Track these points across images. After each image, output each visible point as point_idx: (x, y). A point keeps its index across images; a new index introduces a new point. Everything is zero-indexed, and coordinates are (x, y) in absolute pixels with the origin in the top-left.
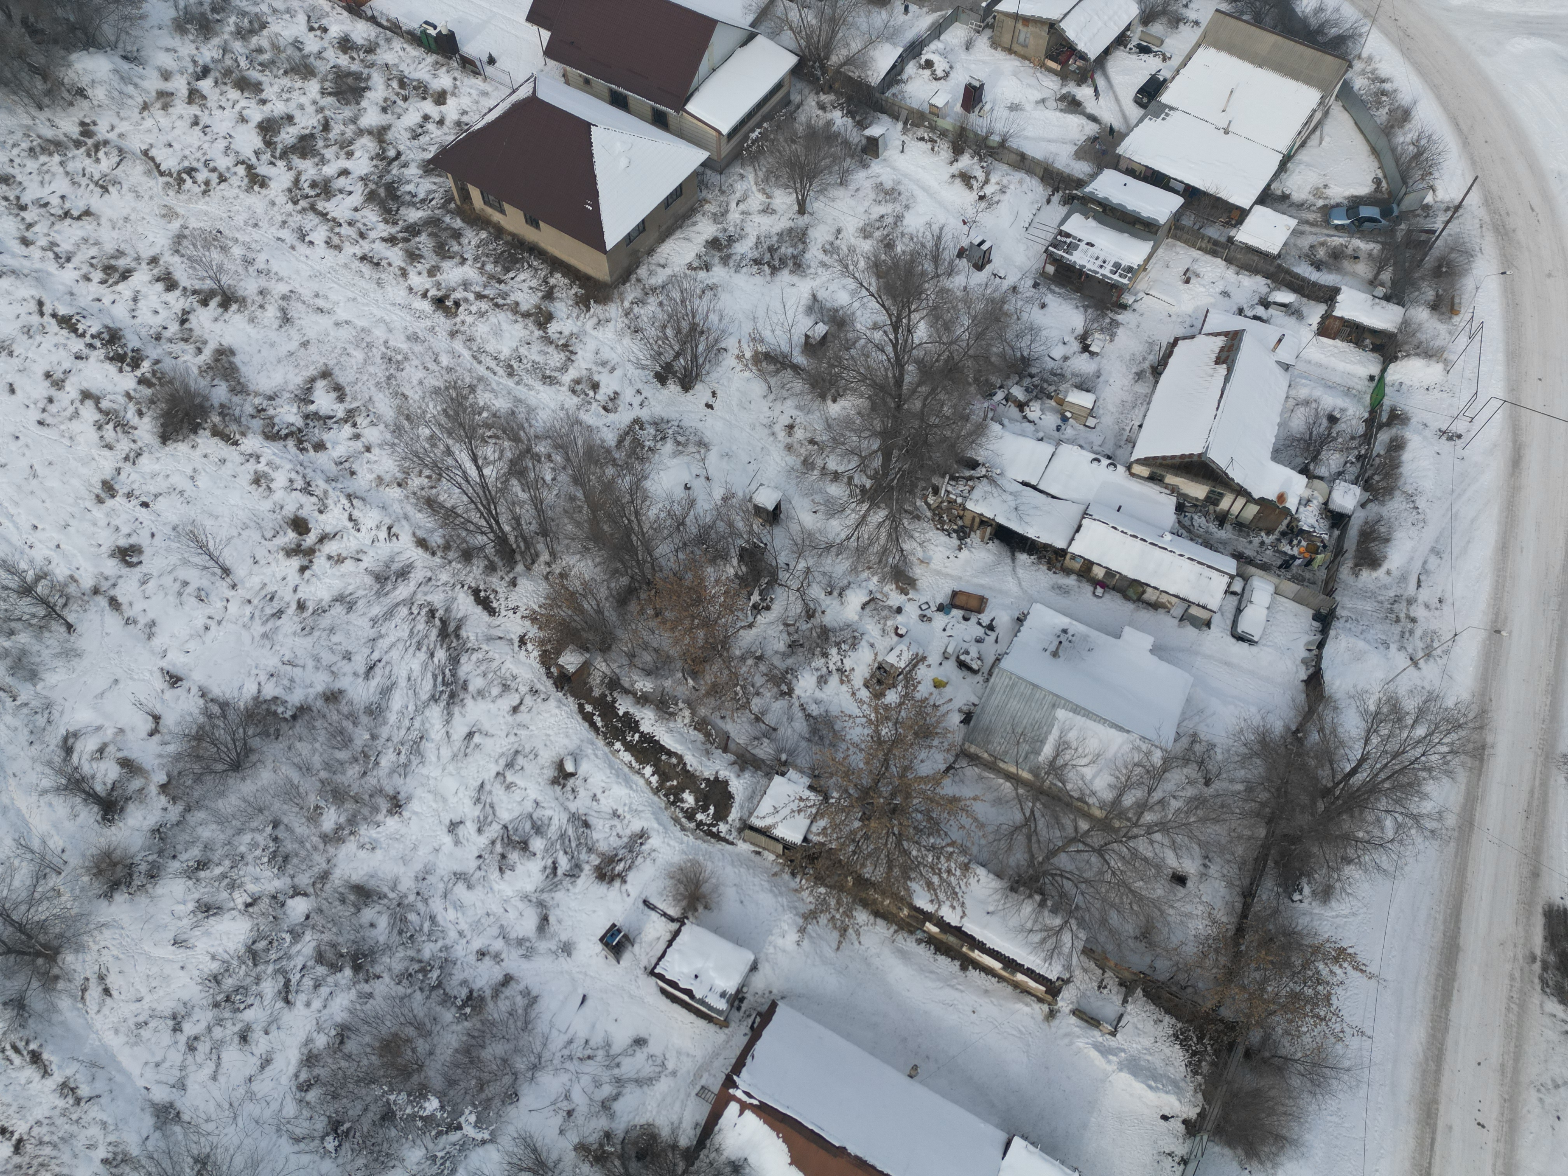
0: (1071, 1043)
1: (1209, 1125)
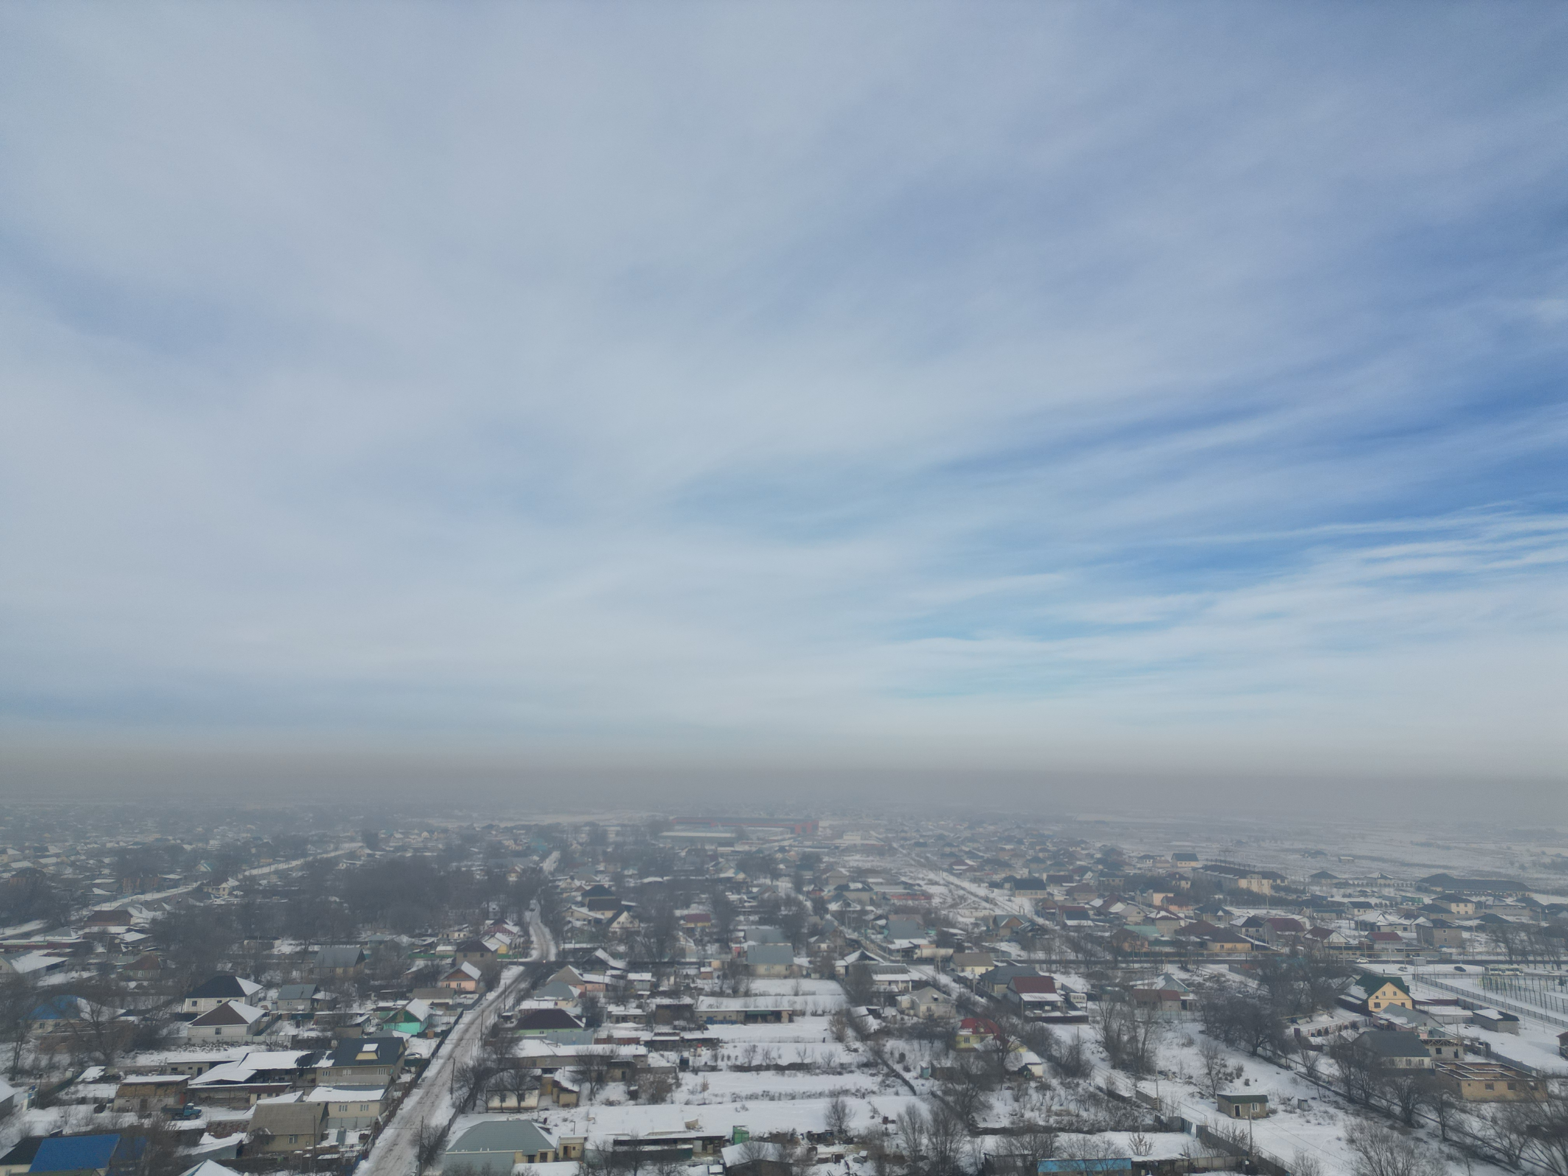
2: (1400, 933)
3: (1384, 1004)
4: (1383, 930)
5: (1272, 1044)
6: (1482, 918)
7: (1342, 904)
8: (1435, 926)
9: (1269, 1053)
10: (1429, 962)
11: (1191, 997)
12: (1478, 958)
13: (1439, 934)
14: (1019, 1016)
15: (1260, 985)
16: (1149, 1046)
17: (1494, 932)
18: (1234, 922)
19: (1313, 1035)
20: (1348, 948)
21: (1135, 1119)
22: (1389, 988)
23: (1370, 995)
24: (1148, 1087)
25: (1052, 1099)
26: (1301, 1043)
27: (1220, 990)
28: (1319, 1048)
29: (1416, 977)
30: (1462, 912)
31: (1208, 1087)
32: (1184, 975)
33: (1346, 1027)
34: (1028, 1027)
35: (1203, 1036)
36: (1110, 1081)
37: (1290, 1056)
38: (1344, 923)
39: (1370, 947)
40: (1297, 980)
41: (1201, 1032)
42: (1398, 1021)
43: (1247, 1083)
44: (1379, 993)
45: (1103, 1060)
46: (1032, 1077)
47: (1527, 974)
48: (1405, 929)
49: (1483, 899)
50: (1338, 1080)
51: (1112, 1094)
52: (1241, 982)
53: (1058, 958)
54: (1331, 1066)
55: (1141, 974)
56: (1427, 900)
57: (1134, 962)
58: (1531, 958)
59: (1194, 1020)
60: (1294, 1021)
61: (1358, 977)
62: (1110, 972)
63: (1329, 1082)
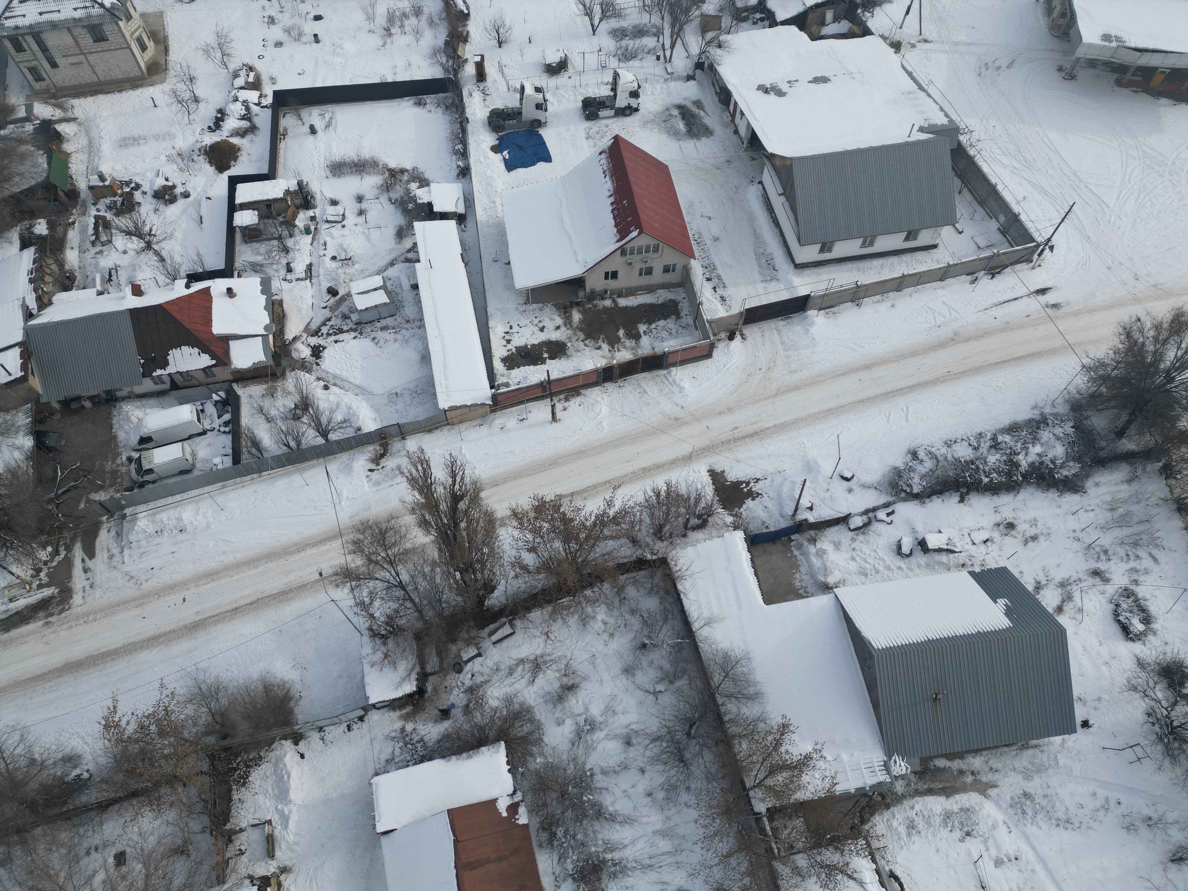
0: (296, 843)
1: (287, 730)
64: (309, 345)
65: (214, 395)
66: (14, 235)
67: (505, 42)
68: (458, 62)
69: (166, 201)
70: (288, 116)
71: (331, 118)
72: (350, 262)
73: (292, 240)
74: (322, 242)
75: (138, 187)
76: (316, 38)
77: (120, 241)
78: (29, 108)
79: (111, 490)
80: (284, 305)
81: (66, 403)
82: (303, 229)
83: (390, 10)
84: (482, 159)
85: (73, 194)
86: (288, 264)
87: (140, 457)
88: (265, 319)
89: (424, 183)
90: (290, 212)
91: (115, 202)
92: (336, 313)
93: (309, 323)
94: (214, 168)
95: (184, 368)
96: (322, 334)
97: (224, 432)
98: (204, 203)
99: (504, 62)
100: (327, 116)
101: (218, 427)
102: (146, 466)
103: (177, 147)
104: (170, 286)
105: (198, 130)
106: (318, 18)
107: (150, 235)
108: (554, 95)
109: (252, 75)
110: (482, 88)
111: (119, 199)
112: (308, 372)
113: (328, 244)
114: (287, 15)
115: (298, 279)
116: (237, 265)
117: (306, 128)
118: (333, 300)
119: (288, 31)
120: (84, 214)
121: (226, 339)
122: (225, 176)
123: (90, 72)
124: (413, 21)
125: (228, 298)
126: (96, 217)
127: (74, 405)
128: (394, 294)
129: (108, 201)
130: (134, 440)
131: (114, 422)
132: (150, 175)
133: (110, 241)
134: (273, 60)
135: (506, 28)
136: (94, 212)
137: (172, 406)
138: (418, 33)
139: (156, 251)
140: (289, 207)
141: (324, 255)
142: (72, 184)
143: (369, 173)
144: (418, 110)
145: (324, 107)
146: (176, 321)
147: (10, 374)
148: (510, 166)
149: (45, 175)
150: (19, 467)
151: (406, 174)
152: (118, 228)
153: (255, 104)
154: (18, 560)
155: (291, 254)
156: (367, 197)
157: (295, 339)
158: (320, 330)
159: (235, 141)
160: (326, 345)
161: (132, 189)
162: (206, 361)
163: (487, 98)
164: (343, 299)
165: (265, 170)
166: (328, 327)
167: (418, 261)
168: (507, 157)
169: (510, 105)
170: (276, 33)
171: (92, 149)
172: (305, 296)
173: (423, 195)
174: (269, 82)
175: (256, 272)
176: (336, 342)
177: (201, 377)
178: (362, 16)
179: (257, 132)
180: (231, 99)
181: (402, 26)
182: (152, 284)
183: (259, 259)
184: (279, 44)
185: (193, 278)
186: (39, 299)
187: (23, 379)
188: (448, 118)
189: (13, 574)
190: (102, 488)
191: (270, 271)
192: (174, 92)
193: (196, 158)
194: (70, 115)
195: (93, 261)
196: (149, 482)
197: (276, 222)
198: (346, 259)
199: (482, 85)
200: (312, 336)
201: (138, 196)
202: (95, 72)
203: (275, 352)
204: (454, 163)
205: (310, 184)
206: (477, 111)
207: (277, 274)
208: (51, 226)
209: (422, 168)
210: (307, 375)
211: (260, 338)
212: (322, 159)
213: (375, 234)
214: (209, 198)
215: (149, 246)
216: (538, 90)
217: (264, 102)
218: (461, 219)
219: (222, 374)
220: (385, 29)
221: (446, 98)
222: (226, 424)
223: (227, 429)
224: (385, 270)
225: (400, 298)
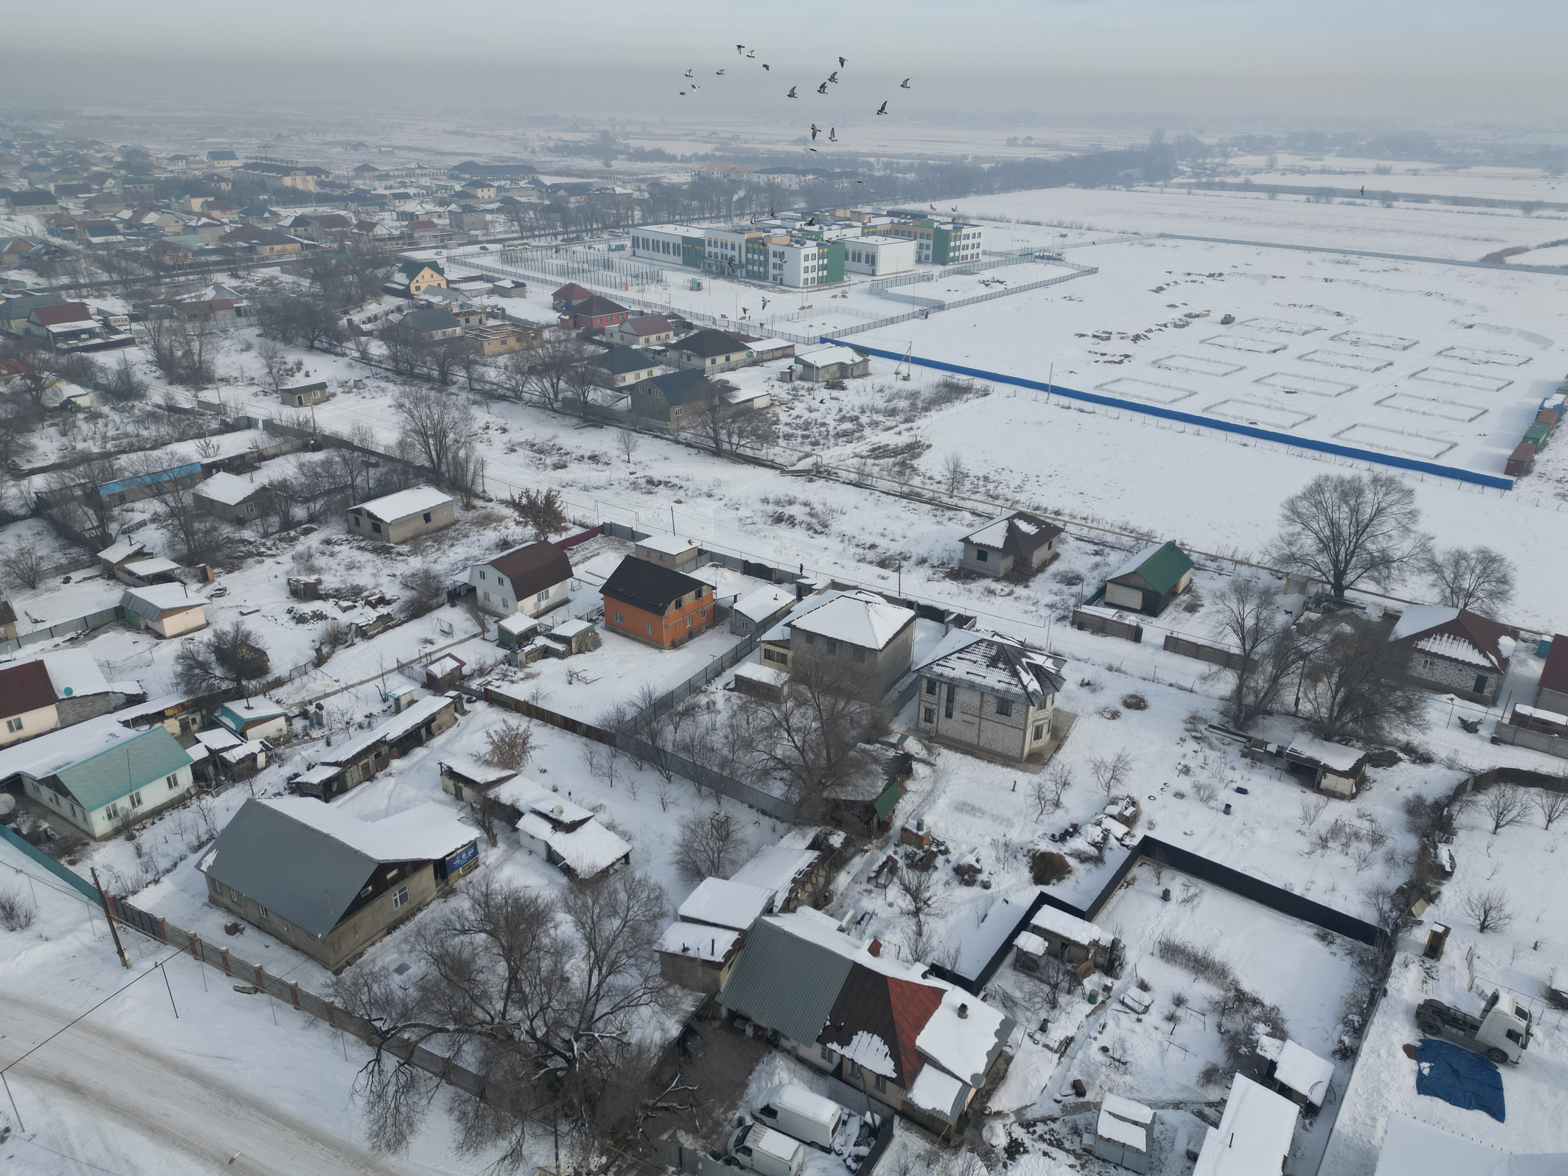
2: (435, 221)
3: (423, 287)
4: (421, 219)
5: (327, 336)
6: (501, 201)
7: (383, 196)
8: (464, 212)
9: (325, 345)
10: (460, 245)
11: (245, 303)
12: (498, 237)
13: (468, 218)
14: (48, 349)
15: (312, 283)
16: (206, 357)
17: (510, 213)
18: (281, 223)
19: (364, 323)
20: (392, 238)
21: (200, 427)
22: (427, 272)
23: (411, 280)
24: (209, 395)
25: (106, 425)
26: (355, 331)
27: (274, 292)
28: (369, 334)
29: (450, 259)
30: (486, 197)
31: (270, 384)
32: (235, 283)
33: (392, 312)
34: (63, 360)
35: (260, 339)
36: (168, 397)
37: (344, 344)
38: (386, 215)
39: (411, 236)
40: (347, 274)
41: (259, 336)
42: (435, 300)
43: (307, 375)
44: (419, 278)
45: (158, 378)
46: (79, 409)
47: (534, 247)
48: (440, 216)
49: (503, 183)
50: (389, 358)
51: (172, 408)
52: (294, 283)
53: (87, 281)
54: (380, 347)
55: (186, 287)
56: (458, 188)
57: (178, 275)
58: (537, 233)
59: (250, 325)
60: (346, 313)
61: (400, 265)
62: (153, 289)
63: (381, 362)
64: (1010, 1134)
65: (868, 1114)
66: (811, 834)
67: (1494, 930)
68: (1409, 921)
69: (963, 879)
70: (1145, 868)
71: (1196, 895)
72: (1122, 1067)
73: (1068, 997)
74: (1102, 1021)
75: (946, 852)
76: (1227, 809)
77: (894, 892)
78: (903, 738)
79: (701, 1142)
80: (1012, 1066)
81: (734, 1016)
82: (1088, 993)
83: (1339, 822)
84: (1383, 1052)
85: (885, 826)
86: (1046, 1021)
87: (751, 1127)
88: (980, 1065)
89: (1279, 1032)
90: (1085, 965)
91: (916, 854)
92: (1067, 1118)
93: (1026, 1107)
94: (1032, 875)
95: (860, 1060)
96: (1034, 1132)
97: (849, 1167)
98: (999, 902)
99: (1479, 951)
100: (1192, 891)
101: (846, 1155)
102: (748, 1143)
103: (1009, 837)
104: (908, 965)
105: (1040, 832)
106: (1242, 791)
107: (925, 903)
108: (1549, 1034)
109: (1131, 809)
110: (1427, 965)
111: (921, 853)
112: (987, 1167)
113: (1108, 1028)
114: (1206, 773)
115: (1046, 1046)
116: (989, 985)
117: (1160, 890)
118: (1073, 1099)
119: (1198, 788)
120: (881, 849)
121: (924, 1059)
122: (1038, 889)
123: (975, 734)
124: (1366, 847)
125: (955, 1015)
126: (889, 858)
127: (737, 1024)
128: (1156, 1146)
129: (910, 849)
130: (760, 1104)
131: (758, 1068)
132: (964, 848)
133: (885, 887)
134: (1164, 807)
135: (1502, 915)
136: (890, 852)
137: (819, 1092)
138: (1364, 862)
139: (919, 921)
140: (1087, 959)
141: (1095, 1039)
142: (891, 818)
143: (1209, 980)
144: (1318, 945)
145: (1193, 880)
146: (888, 1003)
147: (713, 954)
148: (1424, 1086)
149: (874, 797)
150: (649, 1050)
151: (1259, 1009)
152: (901, 880)
153: (1117, 839)
154: (572, 1146)
155: (1057, 1012)
156: (1189, 1005)
157: (999, 1114)
158: (1035, 1125)
159: (1072, 862)
160: (1030, 1149)
161: (940, 851)
162: (886, 1067)
163: (1430, 981)
164: (1087, 1107)
165: (1085, 907)
166: (1046, 1128)
167: (1216, 1125)
168: (1426, 1072)
169: (1464, 1009)
170: (1184, 784)
171: (929, 798)
172: (1042, 1071)
173: (1268, 1047)
174: (1146, 825)
175: (1005, 1006)
176: (1045, 1154)
177: (871, 1082)
178: (1299, 813)
179: (1100, 865)
180: (1093, 821)
181: (1346, 845)
182: (894, 951)
183: (1017, 994)
184: (1180, 795)
185: (936, 970)
186: (788, 901)
187: (719, 966)
188: (1356, 974)
189: (557, 1159)
190: (694, 1131)
191: (1020, 1016)
192: (1040, 787)
193: (1020, 856)
194: (932, 760)
195: (857, 896)
196: (738, 1164)
197: (1061, 966)
198: (1119, 1061)
199: (1429, 963)
200: (1021, 1125)
201: (940, 860)
202: (979, 736)
203: (966, 1113)
204: (1338, 1035)
205: (1127, 950)
206: (1405, 989)
207: (1026, 1024)
208: (846, 843)
209: (1286, 1012)
210: (984, 1170)
211: (960, 1084)
212: (1158, 932)
213: (1175, 1055)
214: (1007, 902)
215: (916, 912)
216: (1521, 1013)
217: (1128, 841)
218: (1309, 1110)
219: (892, 1095)
220: (1321, 838)
221: (1366, 950)
222: (858, 1158)
223: (854, 1166)
224: (1163, 1108)
225: (1162, 1157)
